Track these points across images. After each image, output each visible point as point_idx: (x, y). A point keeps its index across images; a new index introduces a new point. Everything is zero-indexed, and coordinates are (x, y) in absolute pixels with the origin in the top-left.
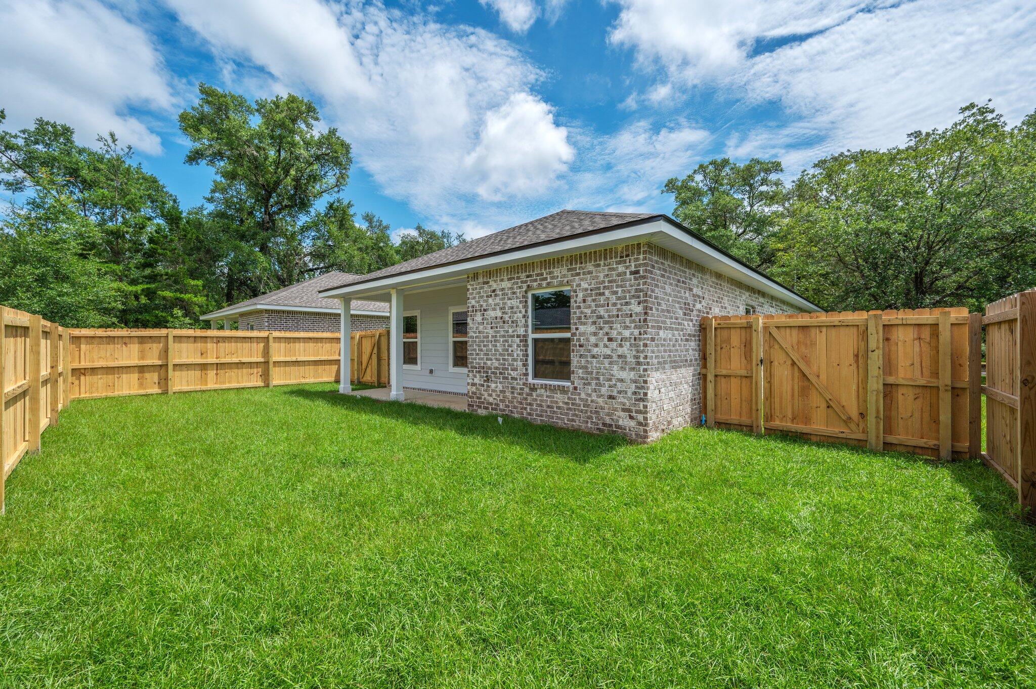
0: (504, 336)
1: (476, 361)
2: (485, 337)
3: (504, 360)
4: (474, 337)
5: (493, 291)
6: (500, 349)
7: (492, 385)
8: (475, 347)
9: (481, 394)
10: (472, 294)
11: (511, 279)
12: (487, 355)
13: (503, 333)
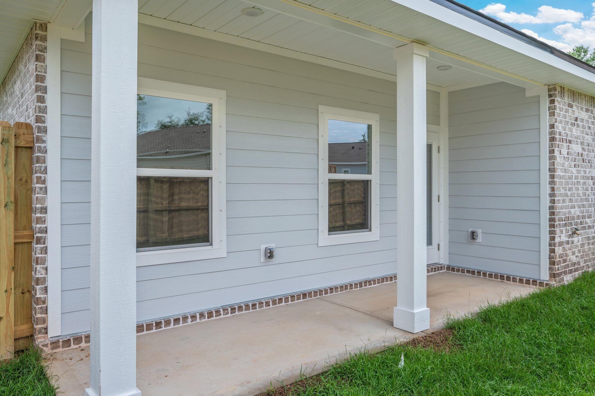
1: (562, 211)
2: (570, 178)
3: (583, 206)
4: (561, 177)
5: (576, 119)
6: (581, 192)
7: (575, 239)
8: (563, 191)
9: (567, 255)
10: (559, 115)
11: (587, 110)
12: (571, 201)
13: (582, 173)
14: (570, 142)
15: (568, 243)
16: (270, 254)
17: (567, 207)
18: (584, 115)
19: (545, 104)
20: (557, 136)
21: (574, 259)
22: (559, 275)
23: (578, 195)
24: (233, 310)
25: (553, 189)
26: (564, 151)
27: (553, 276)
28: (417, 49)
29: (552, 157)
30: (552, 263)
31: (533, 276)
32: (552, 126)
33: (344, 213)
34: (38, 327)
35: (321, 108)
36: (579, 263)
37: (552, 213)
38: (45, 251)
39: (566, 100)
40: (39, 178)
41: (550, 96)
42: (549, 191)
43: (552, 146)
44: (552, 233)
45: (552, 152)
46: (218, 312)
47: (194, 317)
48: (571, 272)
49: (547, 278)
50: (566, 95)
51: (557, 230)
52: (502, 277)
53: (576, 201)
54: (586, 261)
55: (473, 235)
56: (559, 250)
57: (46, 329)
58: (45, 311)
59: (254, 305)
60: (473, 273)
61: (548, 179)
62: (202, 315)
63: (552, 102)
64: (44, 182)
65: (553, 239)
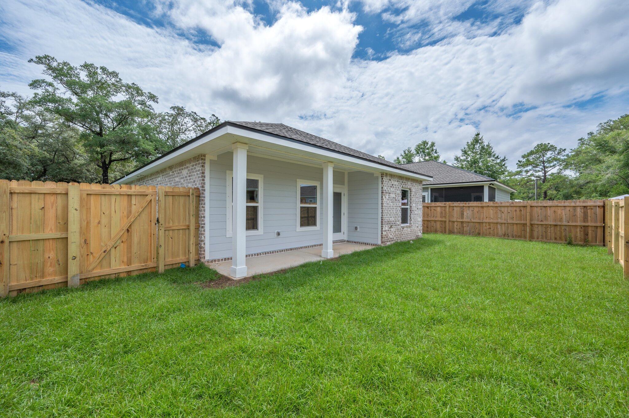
0: (396, 206)
1: (386, 219)
2: (390, 206)
3: (396, 217)
4: (385, 206)
5: (393, 185)
6: (394, 212)
7: (392, 229)
8: (386, 212)
9: (388, 235)
10: (385, 184)
11: (398, 181)
12: (390, 215)
13: (395, 205)
14: (390, 193)
15: (389, 230)
16: (278, 234)
17: (388, 217)
18: (396, 183)
19: (380, 180)
20: (384, 191)
21: (391, 237)
22: (384, 242)
23: (393, 213)
24: (266, 253)
25: (382, 211)
26: (387, 197)
27: (382, 242)
28: (330, 164)
29: (382, 199)
30: (382, 238)
31: (375, 243)
32: (382, 188)
33: (308, 220)
34: (202, 256)
35: (298, 180)
36: (393, 238)
37: (382, 220)
38: (204, 231)
39: (388, 178)
40: (203, 206)
41: (382, 177)
42: (381, 211)
43: (382, 195)
44: (382, 227)
45: (382, 197)
46: (260, 254)
47: (252, 255)
48: (390, 241)
49: (380, 243)
50: (388, 176)
51: (384, 226)
52: (365, 244)
53: (393, 215)
54: (396, 238)
55: (356, 228)
56: (384, 233)
57: (204, 257)
58: (204, 251)
59: (273, 252)
60: (356, 243)
61: (381, 207)
62: (255, 255)
63: (382, 179)
64: (204, 208)
65: (382, 229)
